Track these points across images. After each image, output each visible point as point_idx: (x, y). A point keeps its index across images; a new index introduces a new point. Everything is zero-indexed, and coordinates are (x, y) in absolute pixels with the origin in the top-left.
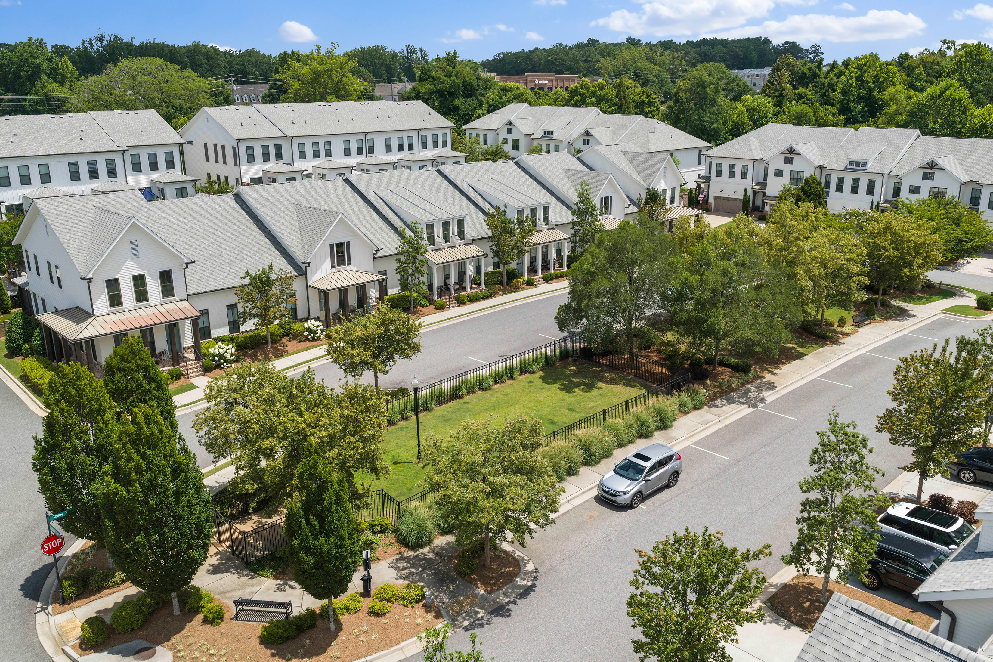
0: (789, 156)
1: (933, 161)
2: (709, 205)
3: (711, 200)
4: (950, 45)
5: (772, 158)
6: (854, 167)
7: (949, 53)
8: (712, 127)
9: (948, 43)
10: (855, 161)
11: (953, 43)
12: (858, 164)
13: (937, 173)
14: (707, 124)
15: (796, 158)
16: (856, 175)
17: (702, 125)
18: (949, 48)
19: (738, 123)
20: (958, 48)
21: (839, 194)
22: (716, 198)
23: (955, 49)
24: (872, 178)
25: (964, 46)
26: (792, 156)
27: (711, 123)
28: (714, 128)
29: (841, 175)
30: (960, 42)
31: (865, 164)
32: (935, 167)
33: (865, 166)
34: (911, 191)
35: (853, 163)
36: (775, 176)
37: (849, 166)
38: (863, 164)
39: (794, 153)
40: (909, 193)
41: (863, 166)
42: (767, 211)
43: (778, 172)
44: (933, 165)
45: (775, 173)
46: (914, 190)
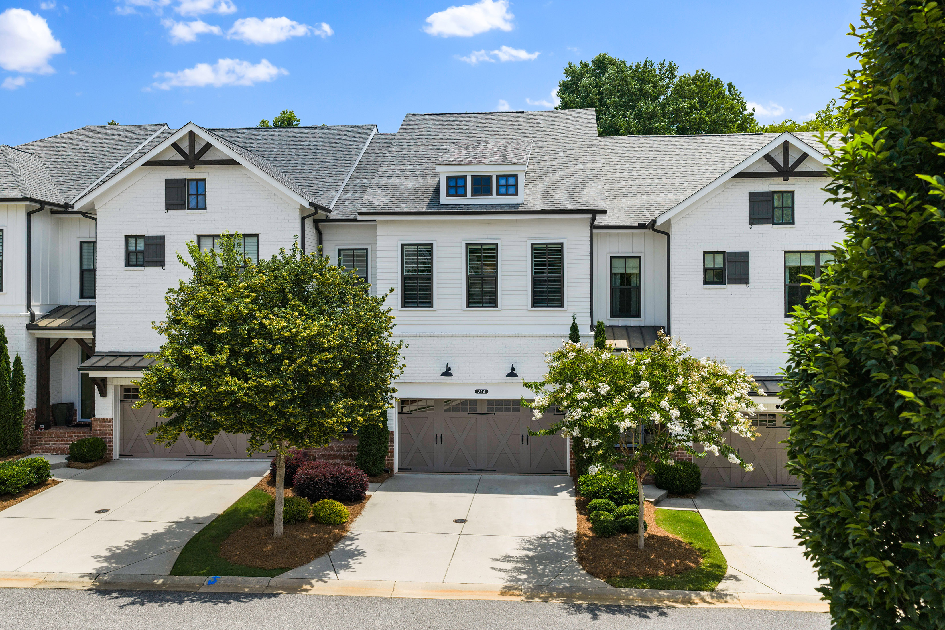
0: (185, 172)
1: (786, 145)
6: (469, 199)
10: (469, 173)
12: (482, 184)
13: (804, 193)
15: (215, 180)
16: (481, 233)
21: (418, 315)
24: (547, 234)
26: (199, 172)
29: (418, 235)
31: (511, 181)
32: (800, 169)
33: (512, 190)
34: (711, 274)
35: (460, 183)
36: (128, 264)
37: (448, 195)
38: (503, 182)
39: (204, 158)
40: (706, 283)
41: (503, 190)
42: (109, 421)
43: (141, 247)
44: (791, 162)
45: (128, 254)
46: (722, 270)
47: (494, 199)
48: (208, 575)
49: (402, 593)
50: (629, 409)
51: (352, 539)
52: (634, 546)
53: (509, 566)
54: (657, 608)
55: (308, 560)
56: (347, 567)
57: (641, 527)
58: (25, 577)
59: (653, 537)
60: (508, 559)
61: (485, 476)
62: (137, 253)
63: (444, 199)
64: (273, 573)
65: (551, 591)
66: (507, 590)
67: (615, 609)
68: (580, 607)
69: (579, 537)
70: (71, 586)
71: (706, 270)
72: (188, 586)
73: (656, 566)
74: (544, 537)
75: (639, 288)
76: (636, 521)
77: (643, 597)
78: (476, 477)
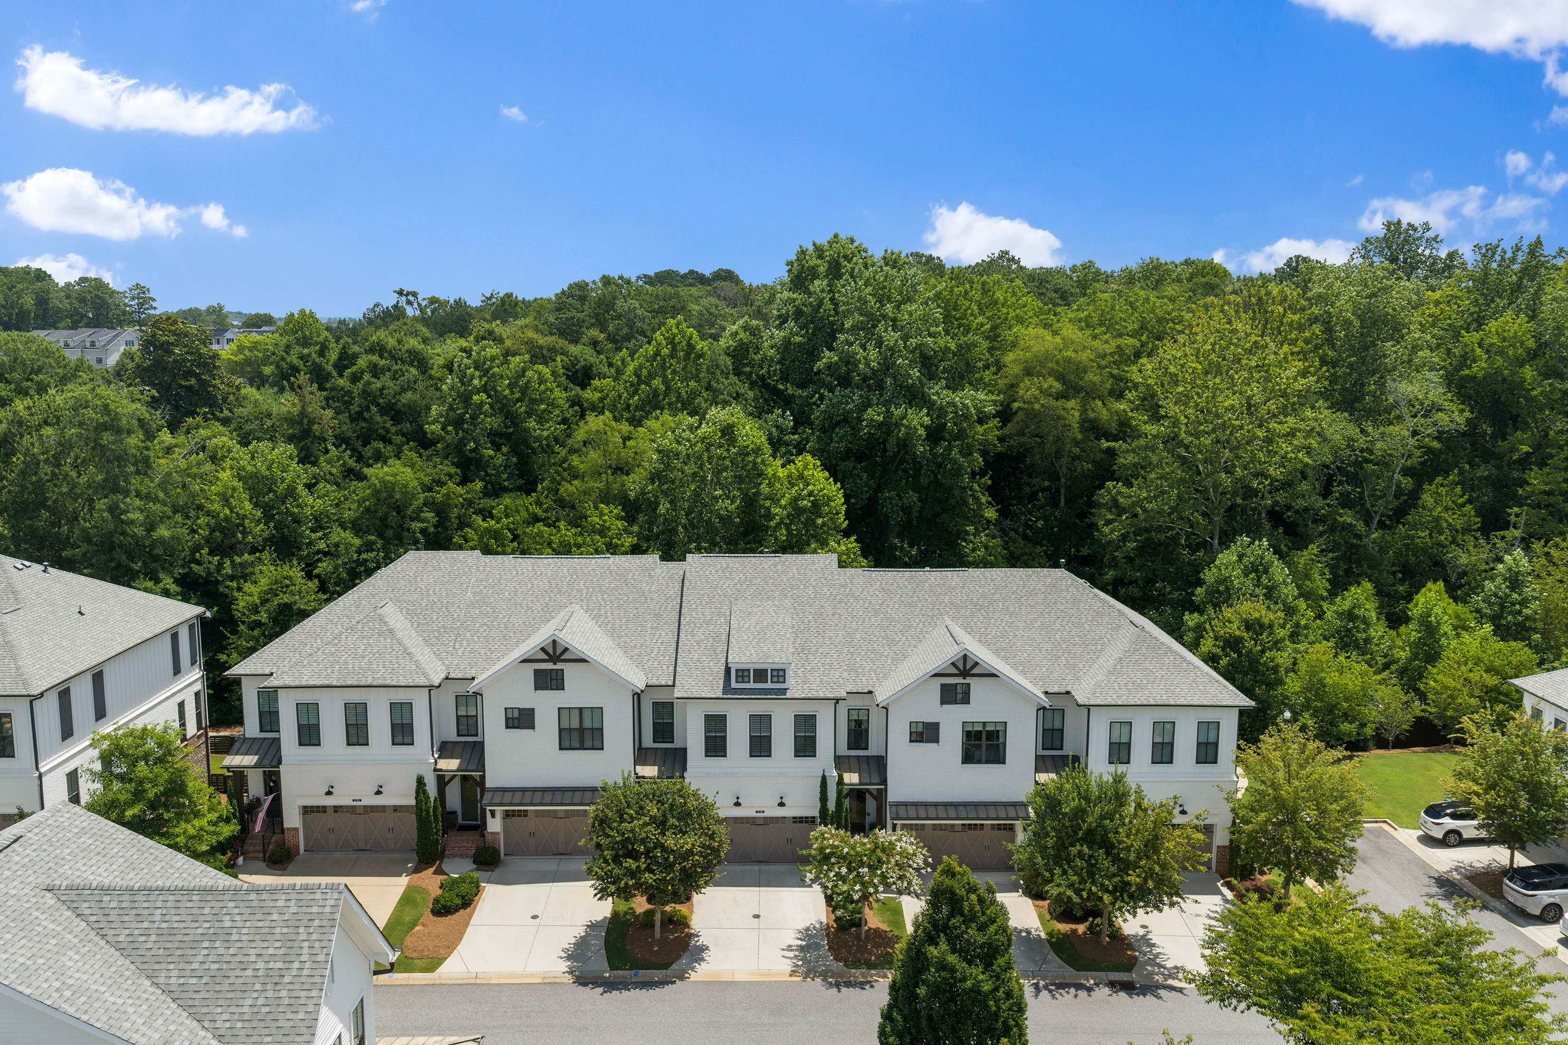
0: (549, 666)
1: (965, 657)
2: (288, 836)
3: (292, 819)
4: (410, 298)
5: (497, 678)
6: (752, 685)
7: (410, 311)
8: (155, 535)
9: (407, 295)
10: (752, 667)
11: (415, 294)
12: (761, 675)
13: (977, 686)
14: (139, 531)
15: (570, 672)
16: (760, 707)
17: (123, 533)
18: (409, 303)
19: (227, 519)
20: (424, 303)
21: (716, 762)
22: (307, 810)
23: (419, 305)
24: (806, 709)
25: (433, 301)
26: (559, 666)
27: (151, 527)
28: (162, 541)
29: (716, 709)
30: (424, 294)
31: (781, 673)
32: (974, 672)
33: (781, 679)
34: (914, 735)
35: (746, 674)
36: (507, 727)
37: (737, 682)
38: (775, 673)
39: (563, 657)
40: (911, 741)
41: (775, 679)
42: (498, 834)
43: (516, 714)
44: (968, 667)
45: (507, 719)
46: (922, 733)
47: (769, 685)
48: (631, 969)
49: (739, 978)
50: (857, 887)
51: (697, 936)
52: (858, 937)
53: (791, 954)
54: (869, 982)
55: (679, 957)
56: (703, 959)
57: (863, 922)
58: (532, 975)
59: (870, 929)
60: (789, 948)
61: (764, 867)
62: (513, 719)
63: (734, 685)
64: (666, 966)
65: (815, 972)
66: (793, 973)
67: (848, 984)
68: (831, 983)
69: (828, 927)
70: (558, 980)
71: (911, 733)
72: (624, 977)
73: (871, 953)
74: (808, 929)
75: (867, 730)
76: (860, 919)
77: (863, 975)
78: (756, 868)
